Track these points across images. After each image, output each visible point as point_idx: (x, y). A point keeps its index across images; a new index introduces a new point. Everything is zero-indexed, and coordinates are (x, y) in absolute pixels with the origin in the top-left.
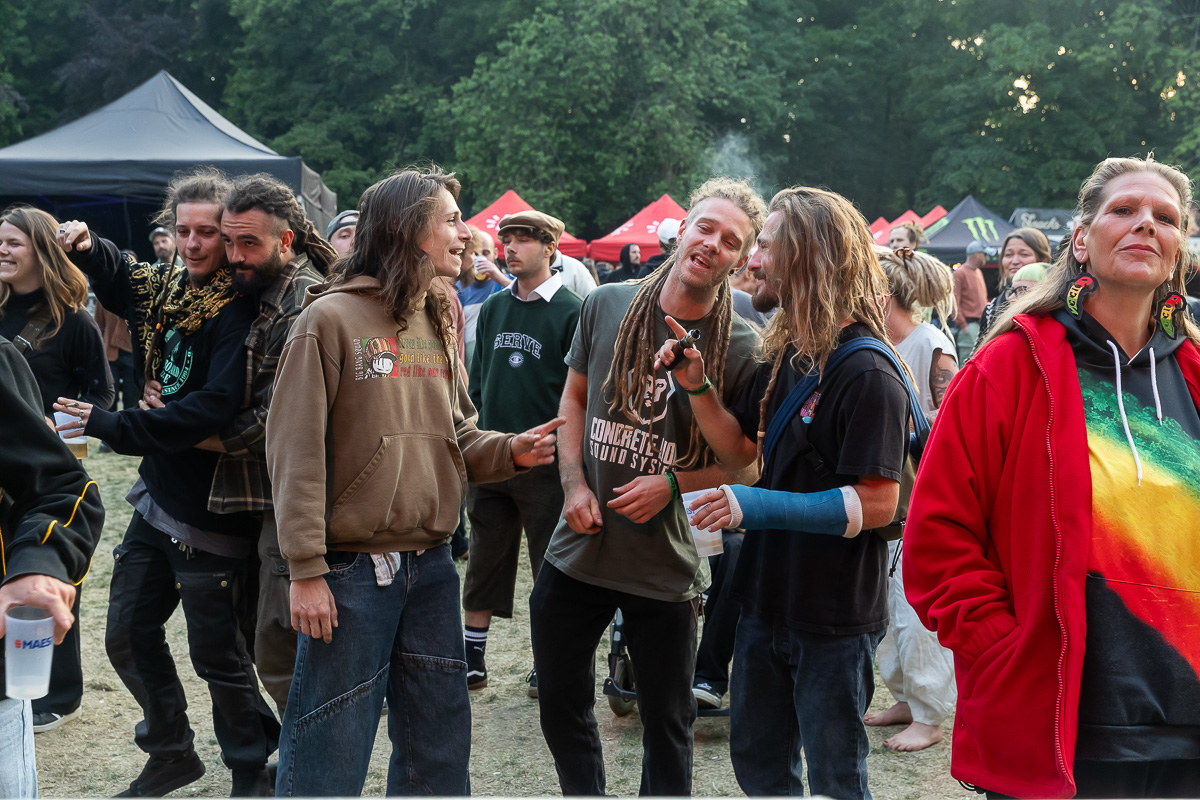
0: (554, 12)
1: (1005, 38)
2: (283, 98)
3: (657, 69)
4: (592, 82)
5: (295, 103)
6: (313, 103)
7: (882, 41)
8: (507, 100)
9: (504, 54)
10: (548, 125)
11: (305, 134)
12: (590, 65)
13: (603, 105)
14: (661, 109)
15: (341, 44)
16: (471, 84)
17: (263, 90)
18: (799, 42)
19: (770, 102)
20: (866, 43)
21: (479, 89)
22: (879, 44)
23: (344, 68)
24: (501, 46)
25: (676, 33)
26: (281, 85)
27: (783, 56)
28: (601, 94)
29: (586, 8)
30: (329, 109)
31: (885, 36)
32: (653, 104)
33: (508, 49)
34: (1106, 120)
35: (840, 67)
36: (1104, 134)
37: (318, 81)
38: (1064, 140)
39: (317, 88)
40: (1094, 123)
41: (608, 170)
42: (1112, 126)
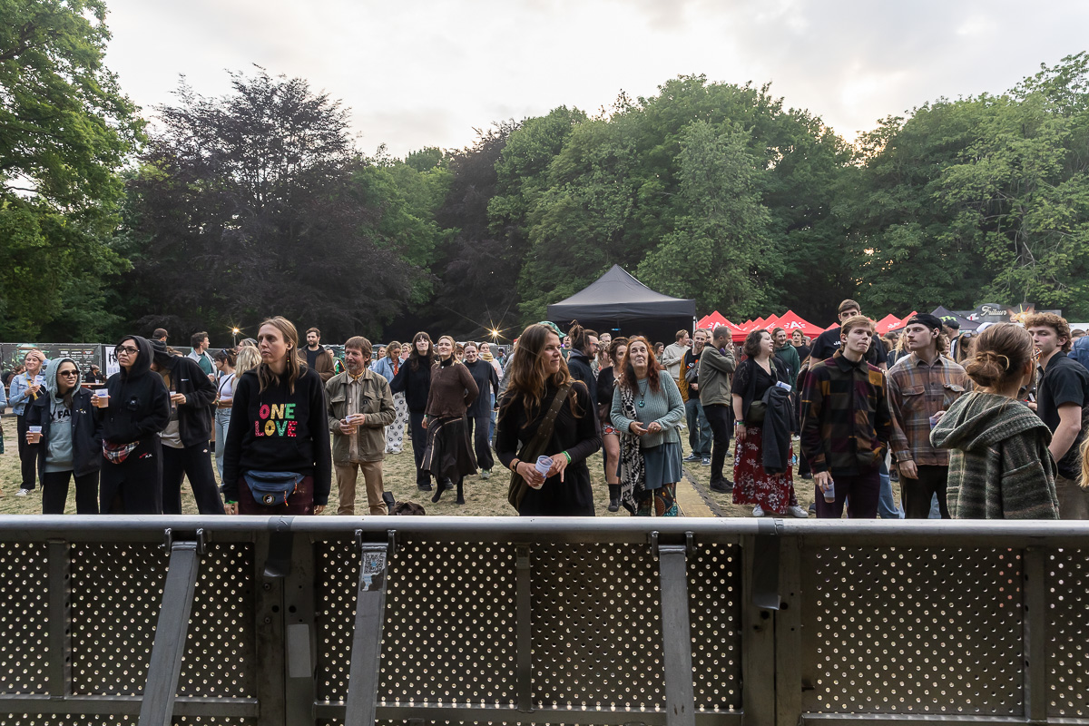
0: (683, 229)
1: (899, 231)
2: (550, 274)
3: (732, 253)
4: (702, 260)
5: (557, 275)
6: (565, 275)
7: (829, 235)
8: (662, 271)
9: (660, 249)
10: (681, 281)
11: (563, 289)
12: (702, 252)
13: (707, 271)
14: (736, 272)
15: (580, 248)
16: (645, 264)
17: (540, 271)
18: (787, 237)
19: (781, 266)
20: (820, 237)
21: (649, 265)
22: (826, 236)
23: (582, 259)
24: (659, 246)
25: (741, 236)
26: (549, 268)
27: (781, 244)
28: (706, 266)
29: (698, 227)
30: (573, 278)
31: (829, 233)
32: (730, 270)
33: (662, 248)
34: (952, 268)
35: (807, 248)
36: (952, 274)
37: (565, 266)
38: (931, 278)
39: (567, 268)
40: (946, 269)
41: (709, 300)
42: (956, 270)
